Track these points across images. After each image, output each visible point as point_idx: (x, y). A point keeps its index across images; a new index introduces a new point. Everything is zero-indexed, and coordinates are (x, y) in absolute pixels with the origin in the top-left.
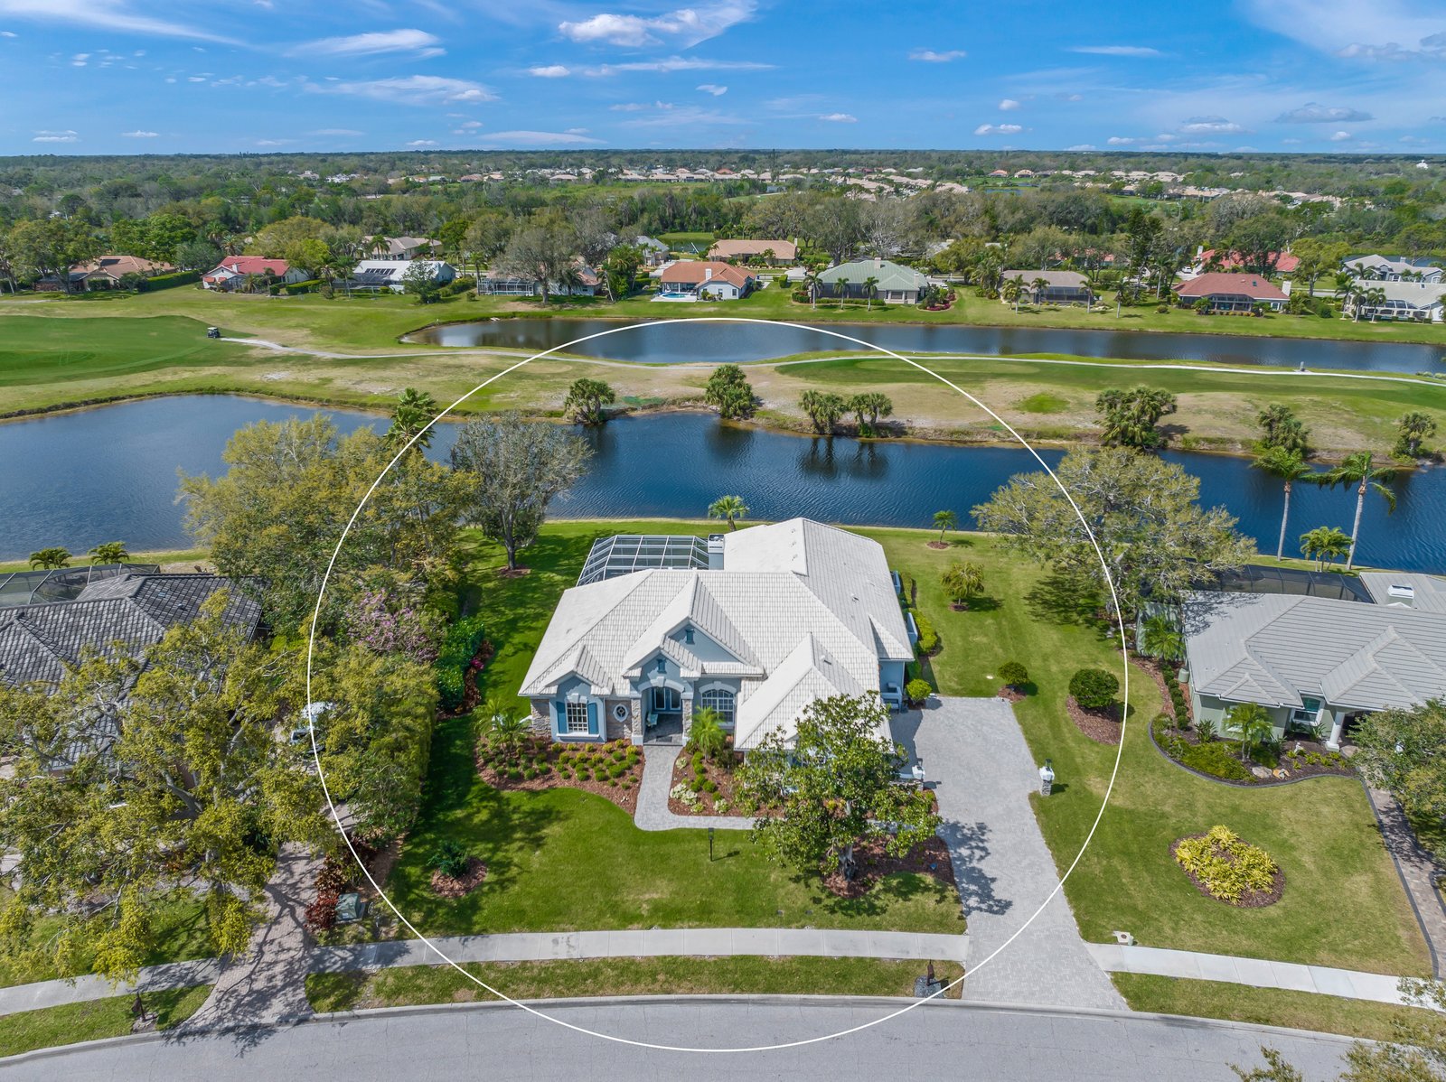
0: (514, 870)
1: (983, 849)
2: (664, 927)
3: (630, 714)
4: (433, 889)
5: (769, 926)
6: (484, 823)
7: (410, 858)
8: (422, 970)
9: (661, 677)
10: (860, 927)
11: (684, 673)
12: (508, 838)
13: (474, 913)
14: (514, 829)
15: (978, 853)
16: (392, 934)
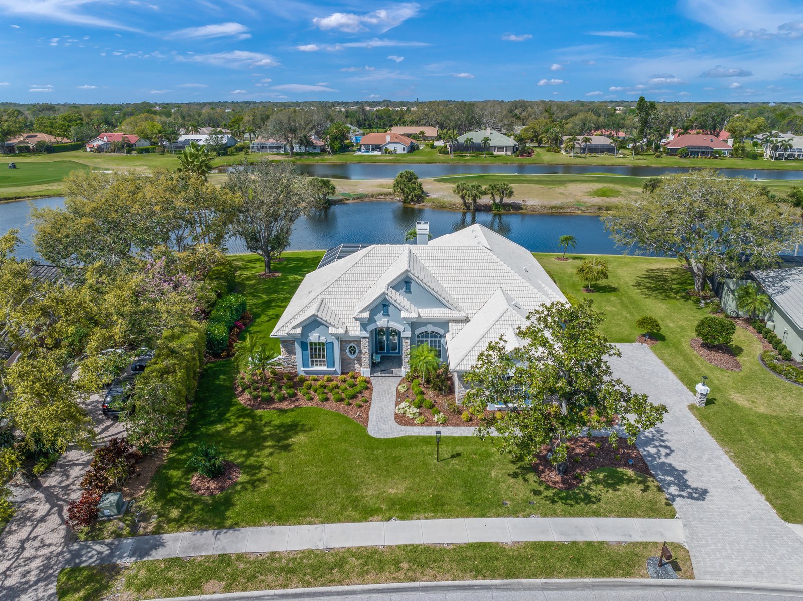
0: (265, 472)
1: (666, 447)
2: (402, 518)
3: (360, 352)
4: (191, 488)
5: (498, 516)
6: (240, 435)
7: (174, 463)
8: (174, 562)
9: (385, 319)
10: (581, 514)
11: (404, 314)
12: (261, 447)
13: (227, 509)
14: (265, 439)
15: (663, 451)
16: (150, 529)
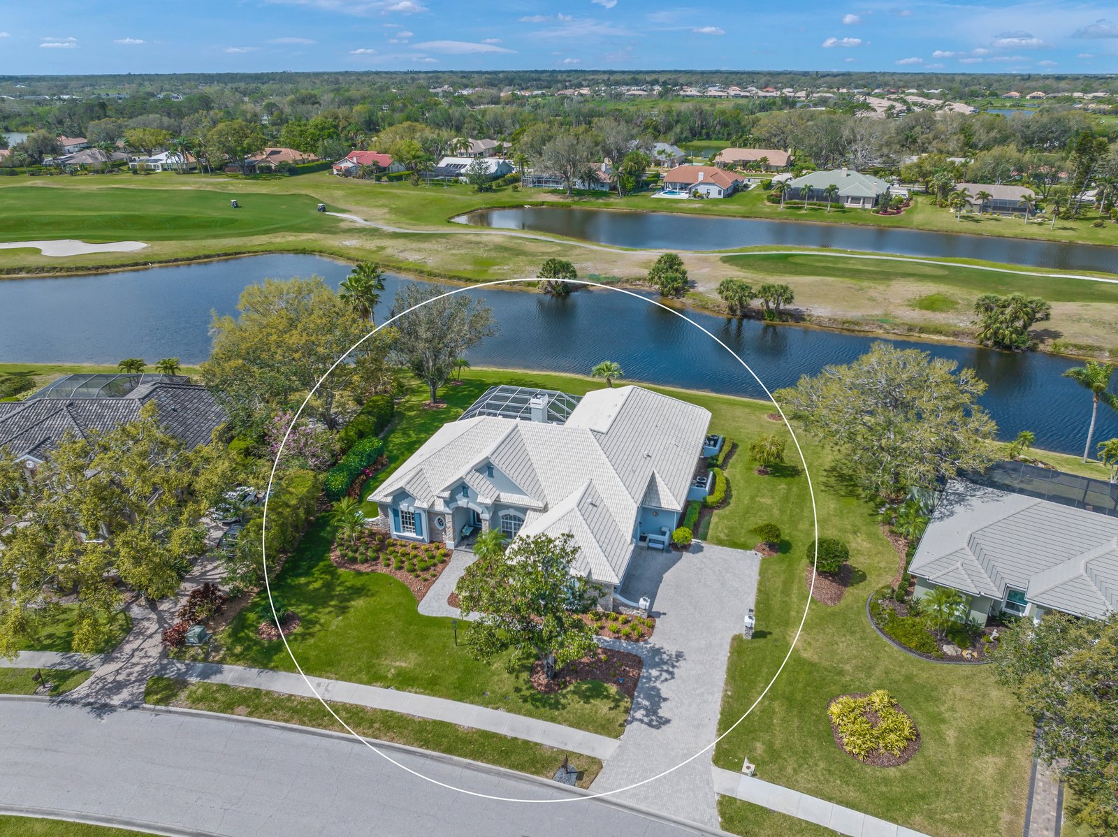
0: (318, 627)
1: (672, 673)
2: (398, 689)
3: (446, 525)
4: (257, 631)
5: (472, 703)
6: (316, 590)
7: (254, 607)
8: (224, 687)
9: (465, 500)
11: (480, 499)
12: (324, 604)
13: (276, 654)
14: (332, 598)
15: (665, 675)
16: (217, 658)
